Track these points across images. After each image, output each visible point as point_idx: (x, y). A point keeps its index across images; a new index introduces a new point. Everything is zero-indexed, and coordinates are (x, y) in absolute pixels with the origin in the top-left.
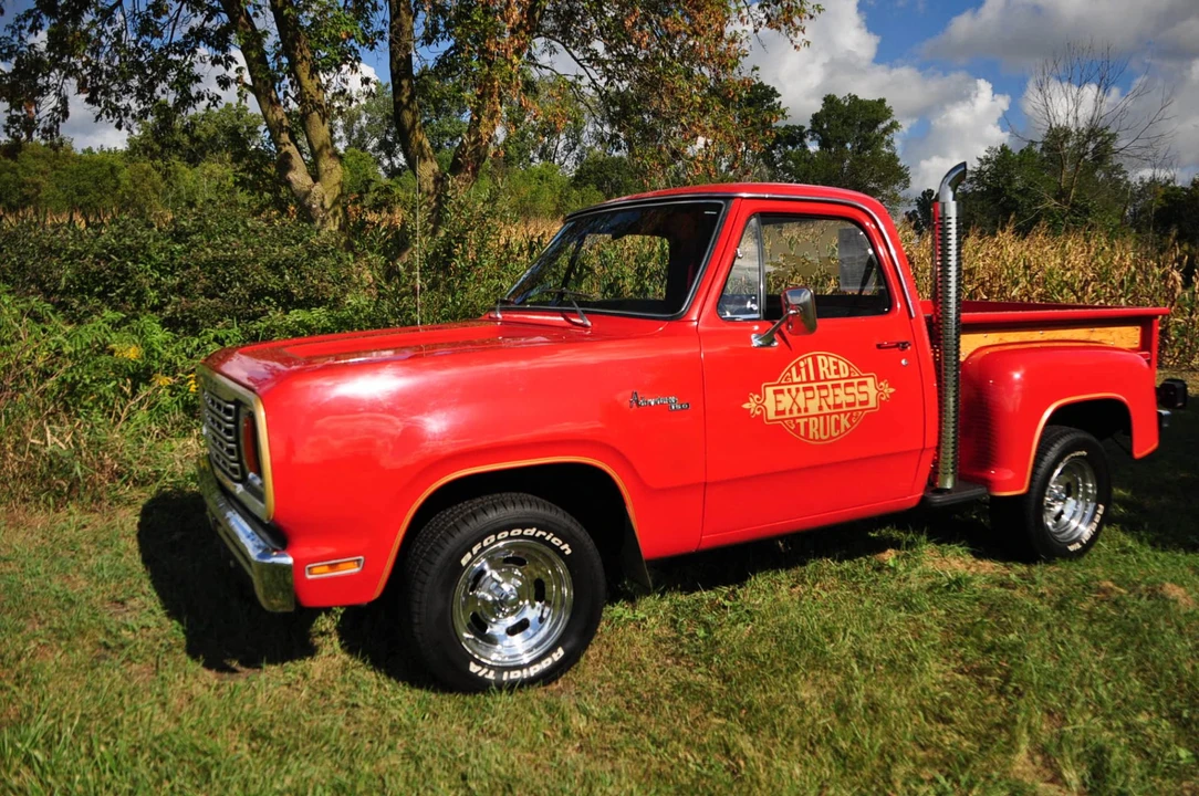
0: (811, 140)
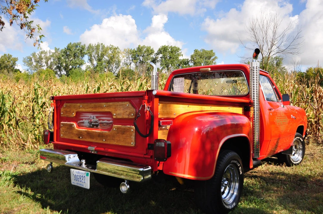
0: (191, 63)
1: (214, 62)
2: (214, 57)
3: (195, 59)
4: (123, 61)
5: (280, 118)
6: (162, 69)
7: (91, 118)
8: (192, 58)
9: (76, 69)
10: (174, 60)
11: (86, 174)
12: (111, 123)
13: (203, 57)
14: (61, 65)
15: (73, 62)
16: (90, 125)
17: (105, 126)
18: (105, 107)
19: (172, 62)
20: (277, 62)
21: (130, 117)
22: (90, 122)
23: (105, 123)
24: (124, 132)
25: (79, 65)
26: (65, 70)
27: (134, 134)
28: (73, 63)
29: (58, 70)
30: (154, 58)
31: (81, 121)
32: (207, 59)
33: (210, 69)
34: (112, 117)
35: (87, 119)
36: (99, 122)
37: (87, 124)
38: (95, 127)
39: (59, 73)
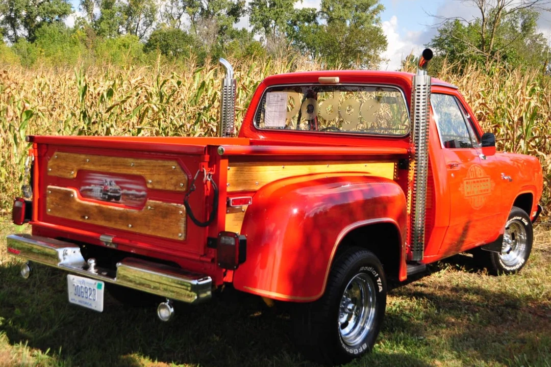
0: (321, 18)
1: (375, 17)
2: (376, 6)
3: (331, 9)
4: (162, 9)
5: (474, 182)
6: (253, 31)
7: (106, 184)
8: (325, 7)
9: (51, 26)
10: (281, 9)
11: (97, 285)
12: (143, 196)
13: (350, 6)
14: (15, 14)
15: (44, 9)
16: (104, 196)
17: (131, 199)
18: (133, 166)
19: (277, 16)
20: (524, 22)
21: (178, 189)
22: (104, 190)
23: (132, 195)
24: (167, 213)
25: (60, 16)
26: (26, 26)
27: (183, 219)
28: (46, 11)
29: (8, 26)
30: (236, 4)
31: (87, 187)
32: (360, 10)
33: (337, 79)
34: (146, 187)
35: (98, 184)
36: (121, 192)
37: (99, 193)
38: (113, 200)
39: (11, 33)
